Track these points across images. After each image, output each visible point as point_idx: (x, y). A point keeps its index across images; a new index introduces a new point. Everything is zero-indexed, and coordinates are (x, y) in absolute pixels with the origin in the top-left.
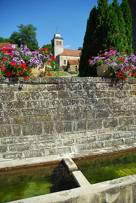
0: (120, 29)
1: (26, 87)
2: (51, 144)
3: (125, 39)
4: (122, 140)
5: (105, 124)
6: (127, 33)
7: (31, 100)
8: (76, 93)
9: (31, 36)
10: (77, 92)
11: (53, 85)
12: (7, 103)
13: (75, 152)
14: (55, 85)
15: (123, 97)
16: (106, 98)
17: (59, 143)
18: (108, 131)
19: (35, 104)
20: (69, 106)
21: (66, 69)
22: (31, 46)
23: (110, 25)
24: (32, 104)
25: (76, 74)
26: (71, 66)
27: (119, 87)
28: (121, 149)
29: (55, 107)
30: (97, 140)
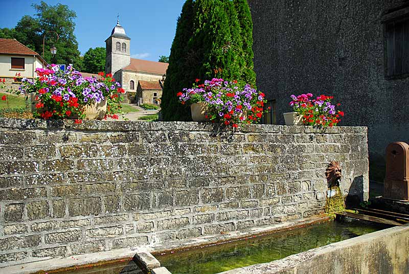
0: (232, 39)
1: (75, 136)
2: (117, 231)
3: (242, 55)
4: (233, 224)
5: (204, 197)
6: (245, 46)
7: (84, 158)
8: (157, 146)
9: (63, 28)
10: (159, 146)
11: (120, 133)
12: (43, 163)
13: (155, 243)
14: (124, 134)
15: (232, 154)
16: (205, 155)
17: (130, 229)
18: (208, 208)
19: (90, 164)
20: (145, 168)
21: (135, 99)
22: (63, 49)
23: (216, 31)
24: (86, 164)
25: (155, 109)
26: (145, 94)
27: (226, 138)
28: (229, 236)
29: (123, 170)
30: (191, 223)
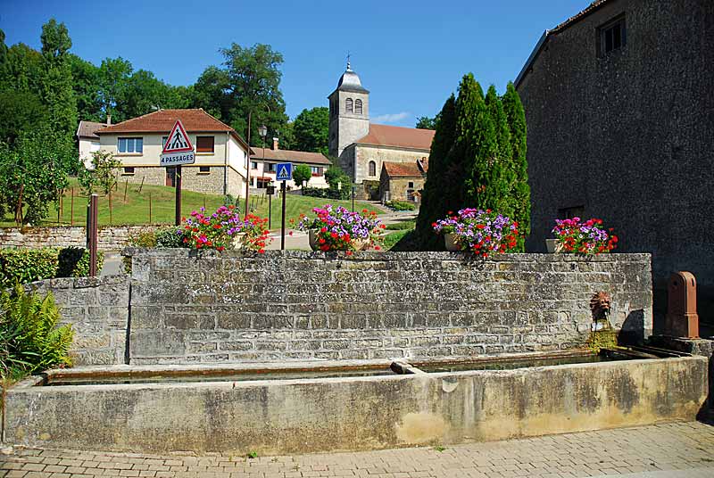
0: (500, 149)
1: (346, 265)
2: (377, 343)
3: (511, 166)
4: (482, 347)
5: (454, 320)
6: (516, 155)
7: (353, 283)
8: (412, 274)
9: (263, 80)
10: (415, 273)
11: (381, 262)
12: (323, 285)
13: (410, 356)
14: (384, 263)
15: (482, 281)
17: (388, 343)
18: (458, 331)
20: (402, 292)
21: (378, 192)
23: (480, 142)
24: (354, 287)
25: (411, 210)
26: (393, 184)
27: (477, 266)
29: (383, 293)
30: (442, 343)
